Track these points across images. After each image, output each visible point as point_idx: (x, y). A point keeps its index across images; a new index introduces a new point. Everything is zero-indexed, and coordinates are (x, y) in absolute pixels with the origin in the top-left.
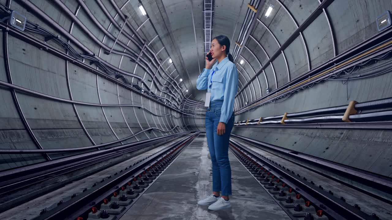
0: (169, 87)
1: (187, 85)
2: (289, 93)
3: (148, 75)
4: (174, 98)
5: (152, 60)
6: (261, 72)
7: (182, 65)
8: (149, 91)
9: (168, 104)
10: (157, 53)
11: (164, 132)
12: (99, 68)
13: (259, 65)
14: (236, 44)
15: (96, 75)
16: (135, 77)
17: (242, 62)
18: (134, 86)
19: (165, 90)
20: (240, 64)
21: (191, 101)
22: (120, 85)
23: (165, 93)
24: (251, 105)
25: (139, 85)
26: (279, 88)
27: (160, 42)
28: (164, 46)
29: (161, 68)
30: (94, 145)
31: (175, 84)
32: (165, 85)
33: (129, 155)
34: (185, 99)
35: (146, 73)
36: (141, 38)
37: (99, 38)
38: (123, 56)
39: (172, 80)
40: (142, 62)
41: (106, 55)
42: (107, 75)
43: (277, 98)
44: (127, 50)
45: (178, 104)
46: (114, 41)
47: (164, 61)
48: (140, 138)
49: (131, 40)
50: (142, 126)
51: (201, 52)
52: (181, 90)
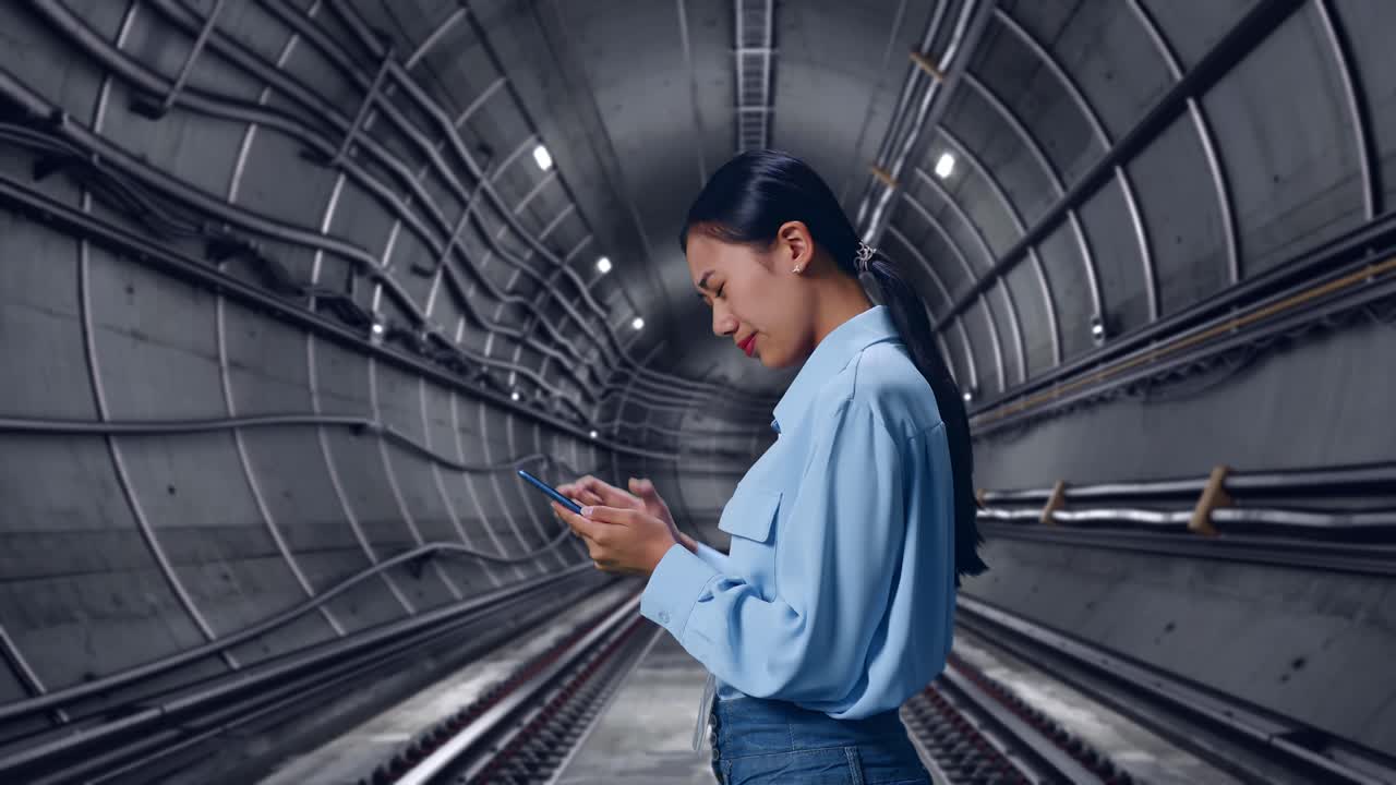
0: (534, 307)
1: (638, 294)
2: (1237, 349)
3: (410, 238)
4: (568, 364)
5: (434, 152)
6: (1056, 221)
7: (609, 183)
8: (417, 333)
9: (530, 399)
10: (461, 112)
11: (500, 566)
12: (96, 199)
13: (1049, 184)
14: (912, 66)
15: (73, 244)
16: (328, 252)
17: (945, 166)
18: (322, 303)
19: (510, 318)
20: (936, 179)
21: (661, 382)
22: (237, 300)
23: (513, 340)
24: (995, 406)
25: (356, 298)
26: (1166, 315)
27: (478, 48)
28: (500, 71)
29: (487, 199)
30: (30, 691)
31: (571, 290)
32: (513, 292)
33: (261, 748)
34: (627, 371)
35: (397, 226)
36: (364, 21)
37: (93, 20)
38: (253, 129)
39: (550, 267)
40: (371, 166)
41: (143, 123)
42: (150, 240)
43: (1160, 378)
44: (277, 90)
45: (587, 398)
46: (191, 35)
47: (506, 158)
48: (354, 611)
49: (306, 38)
50: (368, 535)
51: (715, 108)
52: (601, 321)
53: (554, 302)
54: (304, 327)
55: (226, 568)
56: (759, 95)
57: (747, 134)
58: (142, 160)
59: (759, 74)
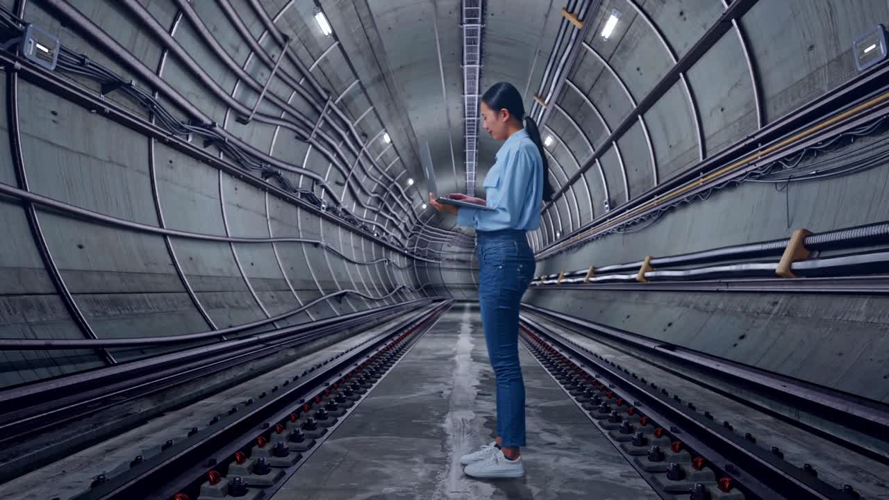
0: (383, 199)
2: (656, 211)
3: (335, 169)
4: (396, 222)
5: (345, 136)
6: (591, 163)
7: (413, 149)
8: (338, 208)
9: (381, 236)
10: (356, 120)
11: (371, 299)
12: (224, 154)
13: (588, 148)
14: (535, 101)
15: (217, 171)
16: (305, 175)
17: (549, 141)
18: (303, 195)
19: (373, 203)
21: (433, 231)
22: (273, 193)
23: (374, 212)
24: (569, 238)
25: (316, 194)
26: (632, 199)
27: (363, 95)
28: (371, 104)
29: (365, 154)
30: (213, 329)
31: (398, 192)
32: (374, 193)
33: (292, 353)
34: (420, 226)
35: (331, 165)
36: (320, 85)
37: (224, 87)
38: (279, 127)
39: (390, 182)
40: (321, 142)
41: (241, 126)
42: (242, 169)
43: (629, 224)
44: (288, 113)
45: (404, 237)
46: (259, 93)
47: (372, 138)
48: (318, 313)
49: (298, 92)
50: (321, 286)
51: (456, 119)
52: (410, 205)
53: (391, 196)
54: (296, 204)
55: (273, 294)
56: (474, 113)
57: (468, 128)
58: (240, 140)
59: (474, 105)
